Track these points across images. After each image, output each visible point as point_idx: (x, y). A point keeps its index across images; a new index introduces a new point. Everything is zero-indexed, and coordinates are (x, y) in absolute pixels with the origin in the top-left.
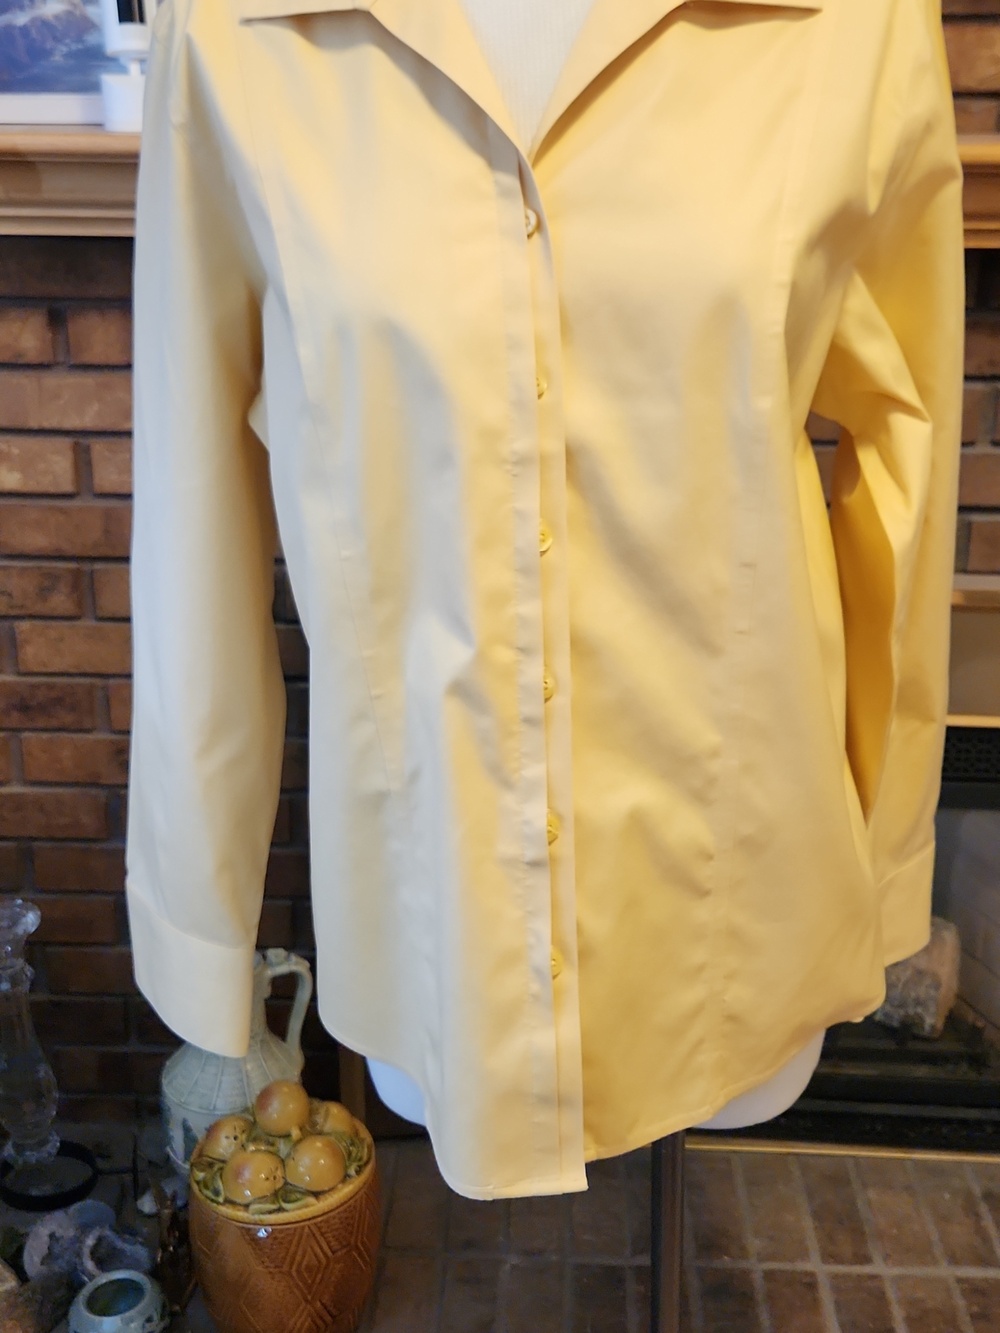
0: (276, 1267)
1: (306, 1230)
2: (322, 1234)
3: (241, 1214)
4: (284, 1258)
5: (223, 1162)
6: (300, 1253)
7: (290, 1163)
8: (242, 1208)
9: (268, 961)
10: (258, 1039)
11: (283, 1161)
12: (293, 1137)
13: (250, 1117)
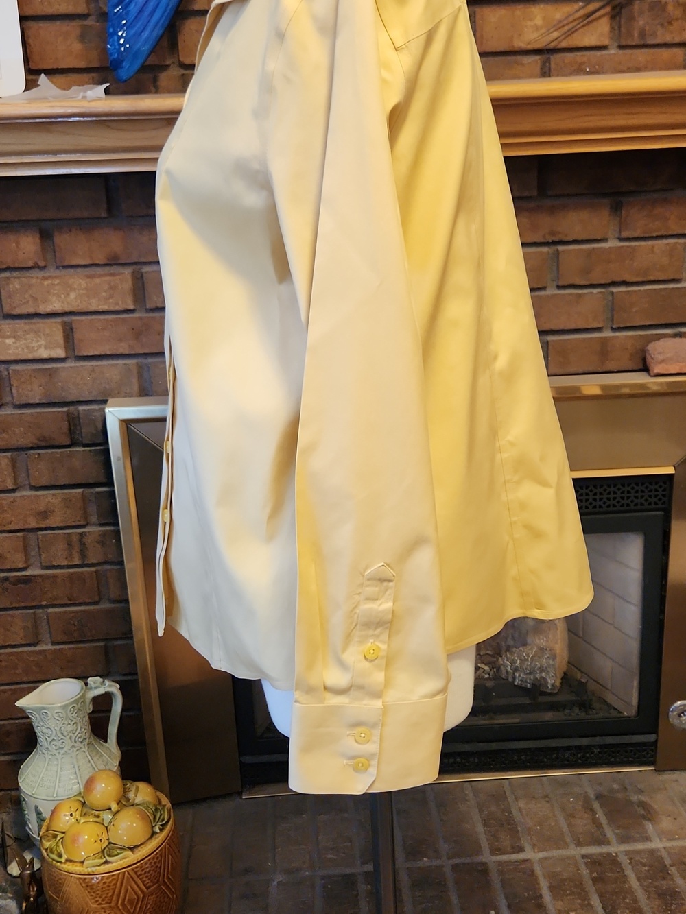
0: (107, 903)
1: (126, 873)
2: (138, 876)
3: (77, 868)
4: (112, 896)
5: (64, 833)
6: (123, 891)
7: (111, 827)
8: (79, 864)
9: (89, 686)
10: (86, 743)
11: (107, 827)
12: (112, 809)
13: (81, 799)
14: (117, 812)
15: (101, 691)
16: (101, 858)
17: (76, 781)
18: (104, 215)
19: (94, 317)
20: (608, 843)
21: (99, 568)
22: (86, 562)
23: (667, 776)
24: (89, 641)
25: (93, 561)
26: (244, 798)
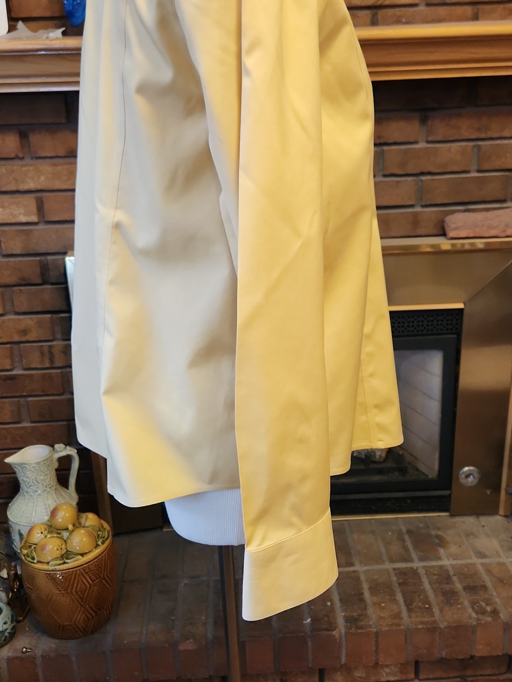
0: (64, 590)
1: (78, 571)
2: (86, 573)
3: (45, 567)
4: (68, 585)
5: (36, 544)
6: (76, 582)
7: (69, 541)
8: (46, 564)
9: (55, 450)
10: (54, 488)
11: (65, 541)
12: (70, 529)
13: (50, 524)
14: (73, 531)
15: (63, 454)
16: (61, 560)
17: (47, 514)
18: (64, 121)
19: (58, 194)
20: (412, 561)
21: (64, 370)
22: (54, 366)
23: (458, 519)
24: (57, 421)
25: (60, 365)
26: (164, 530)
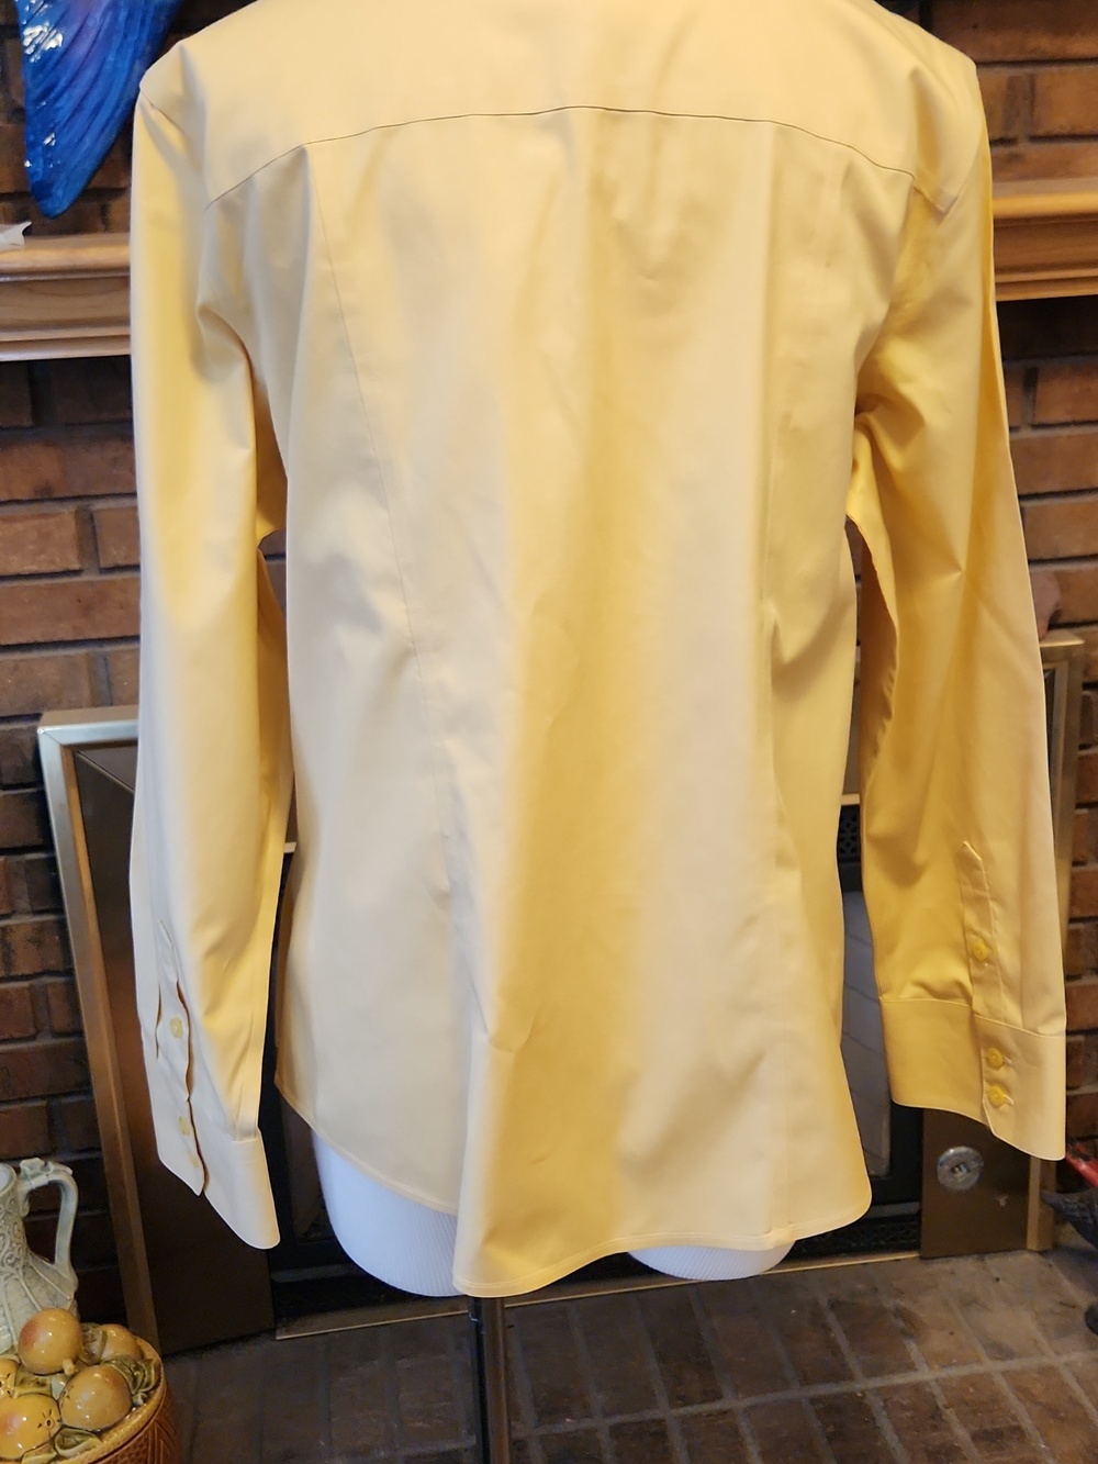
7: (64, 1401)
9: (22, 1174)
10: (19, 1265)
11: (57, 1402)
12: (66, 1372)
13: (15, 1358)
14: (73, 1376)
15: (42, 1180)
16: (49, 1452)
17: (6, 1327)
18: (27, 422)
19: (16, 583)
20: (851, 1378)
21: (34, 982)
22: (13, 973)
23: (939, 1266)
24: (21, 1100)
25: (27, 971)
26: (278, 1338)
